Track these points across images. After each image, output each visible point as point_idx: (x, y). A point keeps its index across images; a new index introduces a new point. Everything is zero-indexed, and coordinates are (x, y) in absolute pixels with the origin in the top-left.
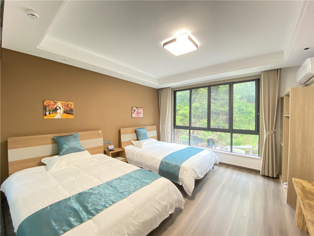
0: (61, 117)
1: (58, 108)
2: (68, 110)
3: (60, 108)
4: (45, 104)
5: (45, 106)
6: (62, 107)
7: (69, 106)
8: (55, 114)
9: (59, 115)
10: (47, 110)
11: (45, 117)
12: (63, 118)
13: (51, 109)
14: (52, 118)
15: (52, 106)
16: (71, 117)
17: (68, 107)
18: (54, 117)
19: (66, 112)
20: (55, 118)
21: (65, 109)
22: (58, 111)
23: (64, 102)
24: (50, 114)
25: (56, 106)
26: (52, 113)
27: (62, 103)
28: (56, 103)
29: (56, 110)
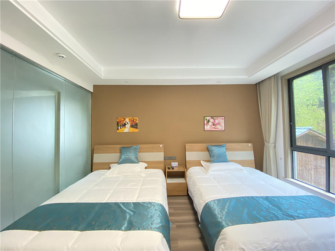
0: (129, 131)
1: (126, 123)
2: (134, 125)
3: (128, 123)
4: (118, 120)
5: (118, 122)
6: (130, 122)
7: (135, 120)
8: (124, 128)
9: (127, 129)
10: (119, 126)
11: (118, 131)
12: (130, 131)
13: (121, 124)
14: (122, 131)
15: (122, 122)
16: (136, 130)
17: (134, 122)
18: (124, 130)
19: (132, 126)
20: (124, 132)
21: (131, 124)
22: (127, 126)
23: (131, 118)
24: (121, 128)
25: (125, 122)
26: (123, 128)
27: (129, 119)
28: (125, 119)
29: (125, 125)
